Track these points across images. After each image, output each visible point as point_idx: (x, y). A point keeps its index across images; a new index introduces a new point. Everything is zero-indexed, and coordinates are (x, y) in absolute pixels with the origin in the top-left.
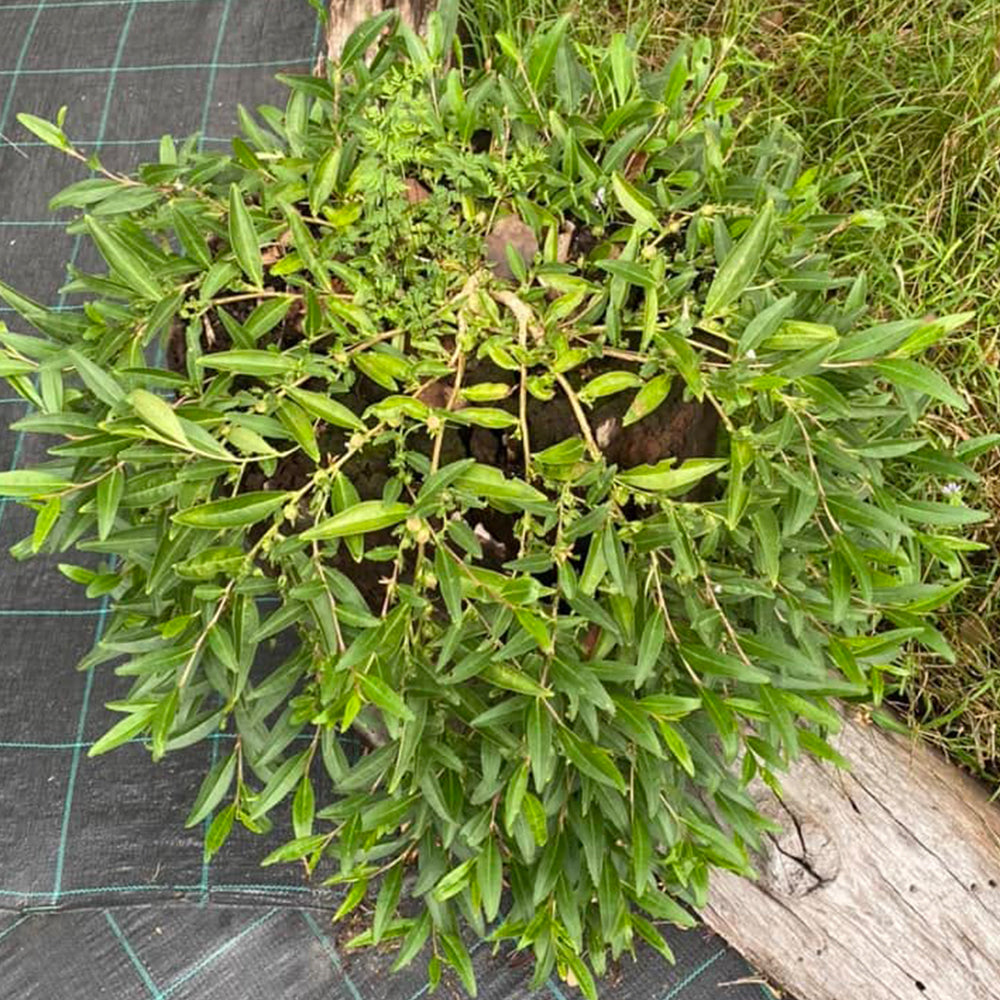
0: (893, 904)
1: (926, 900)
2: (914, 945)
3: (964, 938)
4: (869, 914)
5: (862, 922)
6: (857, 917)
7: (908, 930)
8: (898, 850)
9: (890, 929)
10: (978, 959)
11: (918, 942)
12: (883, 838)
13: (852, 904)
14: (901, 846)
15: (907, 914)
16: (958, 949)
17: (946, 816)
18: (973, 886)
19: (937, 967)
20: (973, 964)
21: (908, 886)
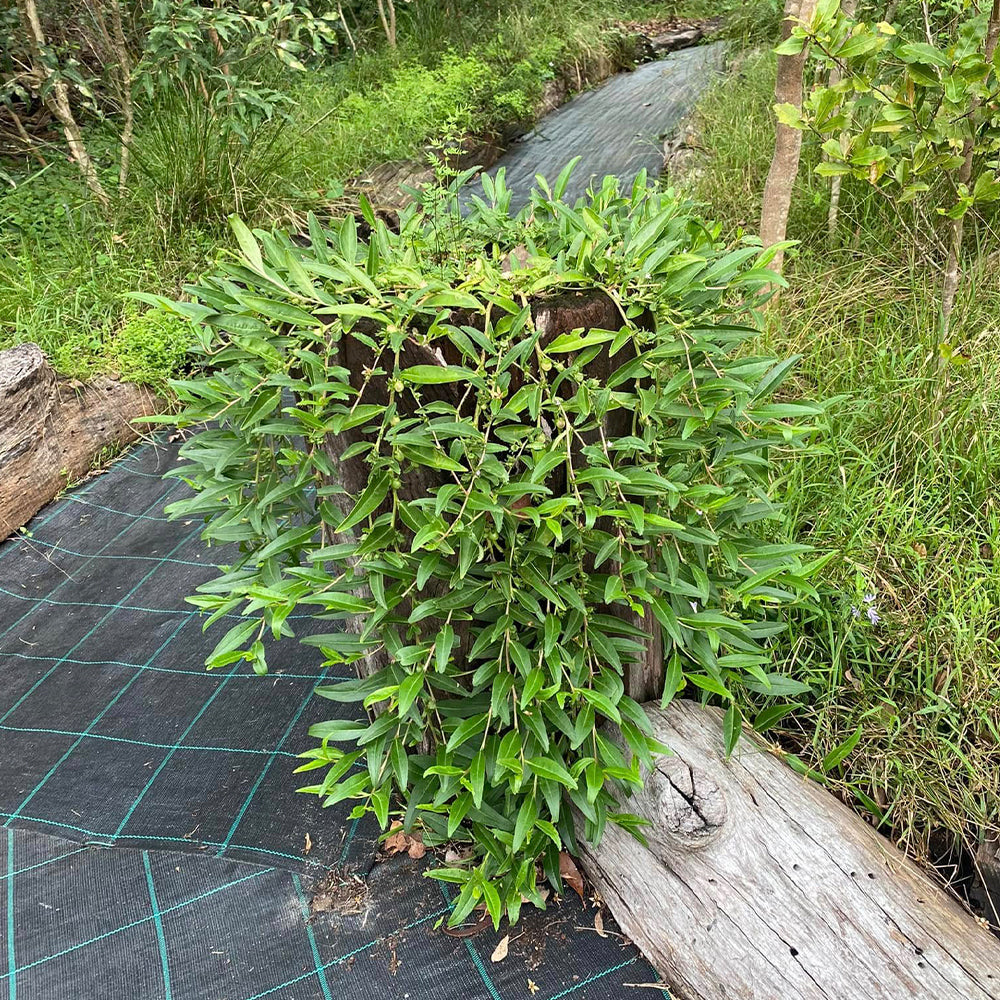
0: (777, 877)
1: (807, 878)
2: (791, 912)
3: (838, 911)
4: (753, 881)
5: (747, 889)
6: (742, 885)
7: (788, 899)
8: (789, 837)
9: (771, 897)
10: (849, 929)
11: (795, 909)
12: (776, 826)
13: (739, 872)
14: (791, 835)
15: (788, 887)
16: (832, 919)
17: (838, 825)
18: (853, 874)
19: (810, 934)
20: (844, 934)
21: (792, 864)
